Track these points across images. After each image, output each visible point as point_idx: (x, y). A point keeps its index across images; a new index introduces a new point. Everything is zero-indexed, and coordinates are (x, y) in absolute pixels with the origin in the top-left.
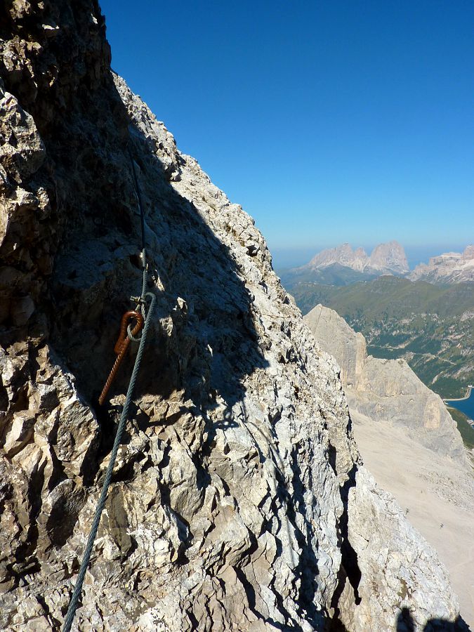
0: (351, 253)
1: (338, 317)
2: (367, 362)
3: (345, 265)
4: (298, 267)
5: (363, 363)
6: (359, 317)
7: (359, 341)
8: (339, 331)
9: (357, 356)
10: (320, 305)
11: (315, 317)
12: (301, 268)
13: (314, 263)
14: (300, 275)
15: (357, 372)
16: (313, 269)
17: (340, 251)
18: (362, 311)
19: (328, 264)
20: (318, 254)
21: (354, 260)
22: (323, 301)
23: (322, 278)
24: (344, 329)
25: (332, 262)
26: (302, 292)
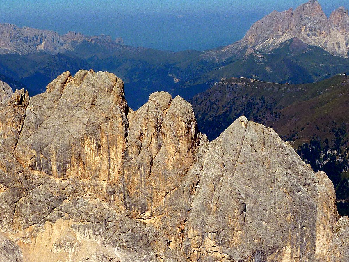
0: (323, 19)
1: (279, 140)
2: (338, 230)
3: (313, 44)
4: (221, 48)
5: (329, 231)
6: (337, 146)
7: (320, 188)
8: (282, 170)
9: (318, 219)
10: (243, 118)
11: (232, 141)
12: (224, 50)
13: (250, 40)
14: (224, 64)
15: (318, 250)
16: (249, 51)
17: (301, 16)
18: (343, 133)
19: (279, 41)
20: (260, 22)
21: (328, 33)
22: (268, 115)
23: (267, 69)
24: (291, 166)
25: (286, 37)
26: (227, 98)
